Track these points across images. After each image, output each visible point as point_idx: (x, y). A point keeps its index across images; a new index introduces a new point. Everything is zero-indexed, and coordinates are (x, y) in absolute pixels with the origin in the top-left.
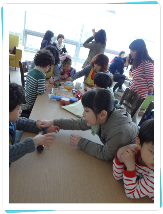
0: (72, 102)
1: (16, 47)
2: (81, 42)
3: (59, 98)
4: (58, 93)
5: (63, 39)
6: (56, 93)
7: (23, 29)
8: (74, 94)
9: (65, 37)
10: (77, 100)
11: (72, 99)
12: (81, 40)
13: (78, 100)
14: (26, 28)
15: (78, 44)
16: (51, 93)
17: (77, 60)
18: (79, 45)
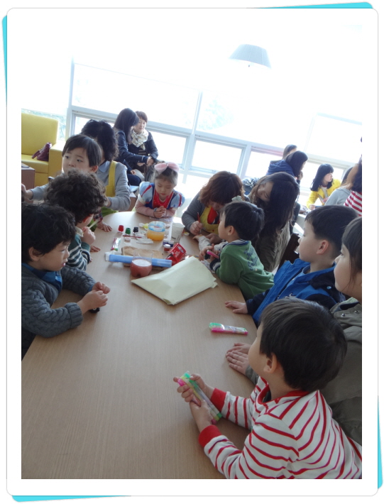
0: (156, 269)
1: (51, 145)
2: (197, 129)
3: (128, 261)
4: (127, 250)
5: (143, 121)
6: (124, 250)
7: (67, 106)
8: (167, 250)
9: (149, 118)
10: (170, 263)
11: (158, 262)
12: (198, 126)
13: (173, 265)
14: (73, 104)
15: (190, 134)
16: (112, 249)
17: (190, 169)
18: (192, 137)
